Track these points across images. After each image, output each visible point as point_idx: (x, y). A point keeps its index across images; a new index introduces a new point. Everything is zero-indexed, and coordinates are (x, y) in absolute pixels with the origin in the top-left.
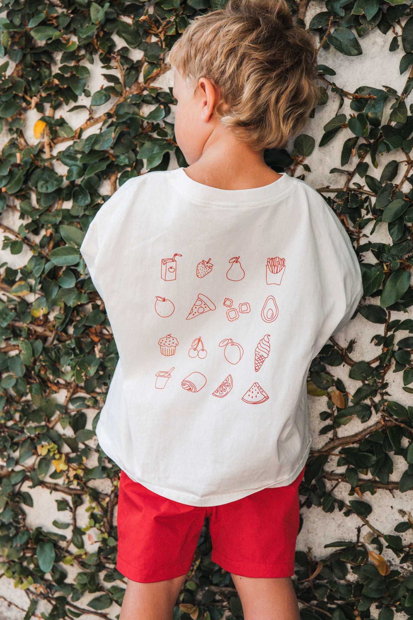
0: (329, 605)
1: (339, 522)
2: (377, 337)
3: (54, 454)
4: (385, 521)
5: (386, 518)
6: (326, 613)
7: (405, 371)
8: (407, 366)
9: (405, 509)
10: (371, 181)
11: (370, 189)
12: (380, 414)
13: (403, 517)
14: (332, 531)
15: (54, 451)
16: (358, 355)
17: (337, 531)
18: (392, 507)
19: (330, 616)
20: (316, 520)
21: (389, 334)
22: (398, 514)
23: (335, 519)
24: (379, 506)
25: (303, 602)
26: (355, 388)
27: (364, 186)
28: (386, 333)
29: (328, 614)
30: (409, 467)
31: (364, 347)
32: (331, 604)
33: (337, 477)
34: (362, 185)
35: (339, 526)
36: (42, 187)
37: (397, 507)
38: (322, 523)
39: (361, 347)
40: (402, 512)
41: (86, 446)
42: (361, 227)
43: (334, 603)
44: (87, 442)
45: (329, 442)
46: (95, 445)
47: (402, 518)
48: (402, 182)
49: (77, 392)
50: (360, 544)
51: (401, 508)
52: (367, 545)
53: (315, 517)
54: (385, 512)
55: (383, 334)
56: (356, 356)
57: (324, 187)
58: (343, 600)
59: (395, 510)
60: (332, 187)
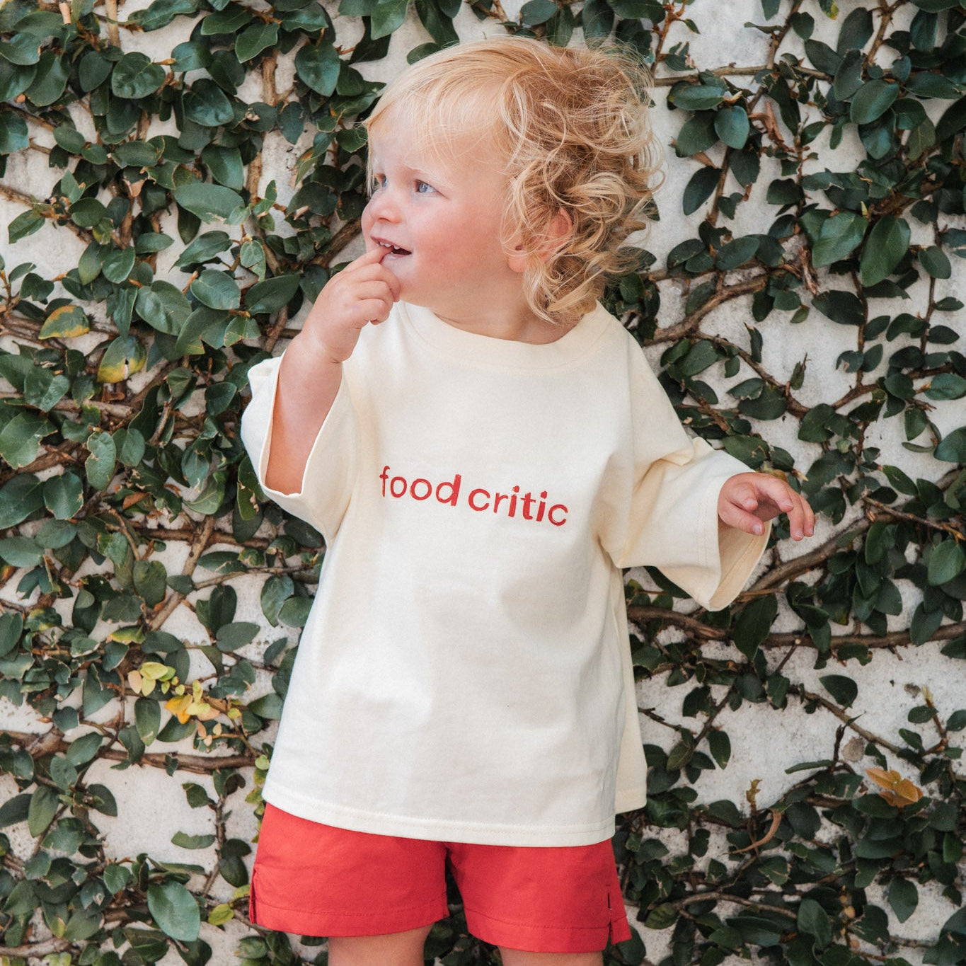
0: (787, 898)
1: (792, 730)
2: (846, 356)
3: (172, 688)
4: (880, 712)
5: (883, 706)
6: (786, 912)
7: (906, 413)
8: (907, 405)
9: (917, 683)
10: (815, 50)
11: (814, 66)
12: (859, 504)
13: (914, 697)
14: (780, 750)
15: (170, 680)
16: (811, 395)
17: (790, 748)
18: (892, 682)
19: (794, 916)
20: (748, 732)
21: (868, 346)
22: (905, 693)
23: (785, 725)
24: (868, 684)
25: (738, 899)
26: (809, 460)
27: (802, 60)
28: (861, 346)
29: (790, 914)
30: (926, 597)
31: (820, 378)
32: (791, 894)
33: (791, 638)
34: (799, 58)
35: (794, 735)
36: (121, 86)
37: (902, 680)
38: (760, 736)
39: (815, 378)
40: (912, 688)
41: (240, 659)
42: (804, 138)
43: (794, 892)
44: (239, 652)
45: (764, 574)
46: (259, 653)
47: (911, 700)
48: (875, 49)
49: (214, 542)
50: (838, 764)
51: (908, 681)
52: (850, 763)
53: (746, 727)
54: (880, 694)
55: (855, 348)
56: (806, 398)
57: (722, 65)
58: (812, 882)
59: (900, 687)
60: (741, 65)
